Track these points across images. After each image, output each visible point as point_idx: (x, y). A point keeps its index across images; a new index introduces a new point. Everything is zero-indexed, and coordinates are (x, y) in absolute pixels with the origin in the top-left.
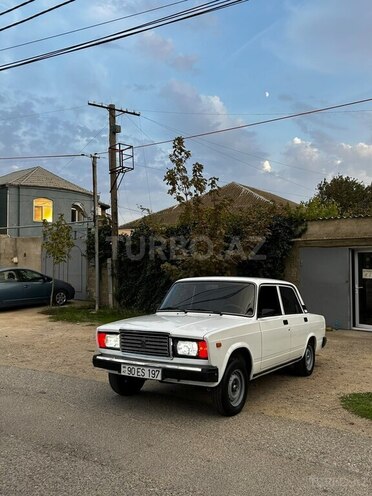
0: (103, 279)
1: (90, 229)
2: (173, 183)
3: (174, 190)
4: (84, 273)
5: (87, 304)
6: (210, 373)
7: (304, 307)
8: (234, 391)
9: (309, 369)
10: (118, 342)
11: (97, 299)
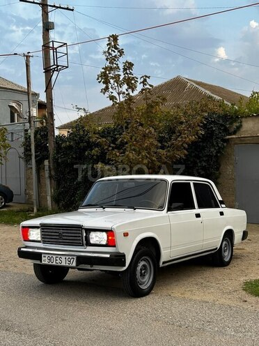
0: (42, 181)
1: (26, 131)
2: (107, 82)
3: (107, 88)
4: (23, 176)
5: (26, 207)
6: (119, 259)
7: (222, 202)
8: (143, 275)
9: (227, 260)
10: (39, 236)
11: (35, 201)
